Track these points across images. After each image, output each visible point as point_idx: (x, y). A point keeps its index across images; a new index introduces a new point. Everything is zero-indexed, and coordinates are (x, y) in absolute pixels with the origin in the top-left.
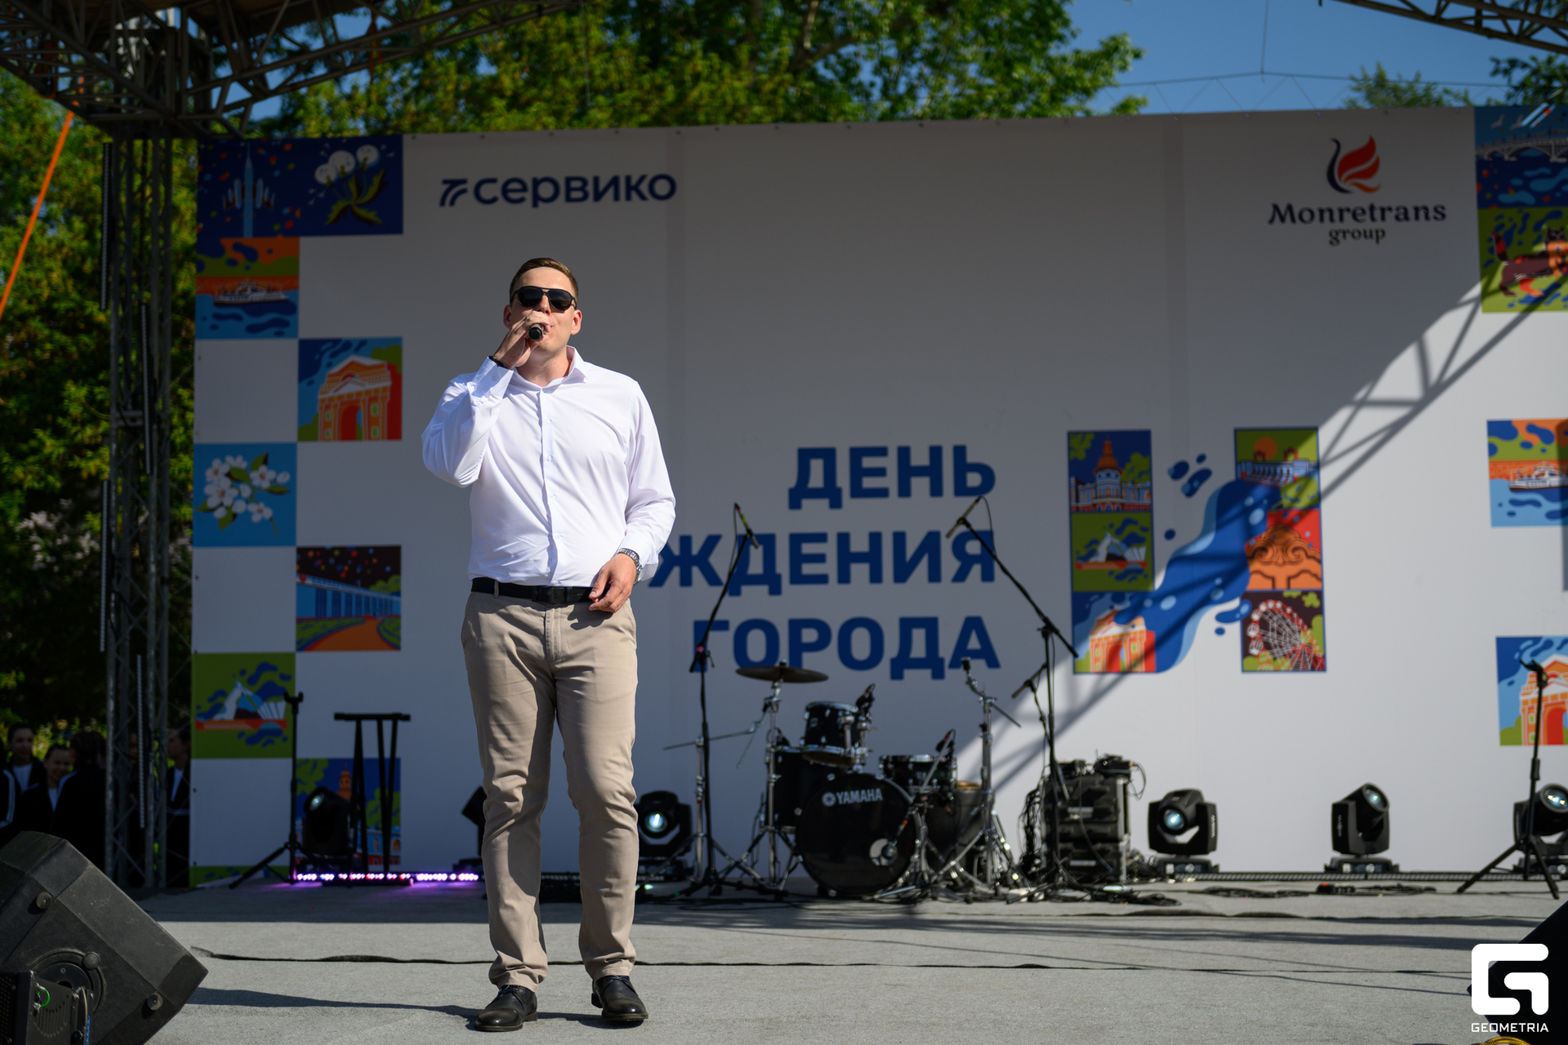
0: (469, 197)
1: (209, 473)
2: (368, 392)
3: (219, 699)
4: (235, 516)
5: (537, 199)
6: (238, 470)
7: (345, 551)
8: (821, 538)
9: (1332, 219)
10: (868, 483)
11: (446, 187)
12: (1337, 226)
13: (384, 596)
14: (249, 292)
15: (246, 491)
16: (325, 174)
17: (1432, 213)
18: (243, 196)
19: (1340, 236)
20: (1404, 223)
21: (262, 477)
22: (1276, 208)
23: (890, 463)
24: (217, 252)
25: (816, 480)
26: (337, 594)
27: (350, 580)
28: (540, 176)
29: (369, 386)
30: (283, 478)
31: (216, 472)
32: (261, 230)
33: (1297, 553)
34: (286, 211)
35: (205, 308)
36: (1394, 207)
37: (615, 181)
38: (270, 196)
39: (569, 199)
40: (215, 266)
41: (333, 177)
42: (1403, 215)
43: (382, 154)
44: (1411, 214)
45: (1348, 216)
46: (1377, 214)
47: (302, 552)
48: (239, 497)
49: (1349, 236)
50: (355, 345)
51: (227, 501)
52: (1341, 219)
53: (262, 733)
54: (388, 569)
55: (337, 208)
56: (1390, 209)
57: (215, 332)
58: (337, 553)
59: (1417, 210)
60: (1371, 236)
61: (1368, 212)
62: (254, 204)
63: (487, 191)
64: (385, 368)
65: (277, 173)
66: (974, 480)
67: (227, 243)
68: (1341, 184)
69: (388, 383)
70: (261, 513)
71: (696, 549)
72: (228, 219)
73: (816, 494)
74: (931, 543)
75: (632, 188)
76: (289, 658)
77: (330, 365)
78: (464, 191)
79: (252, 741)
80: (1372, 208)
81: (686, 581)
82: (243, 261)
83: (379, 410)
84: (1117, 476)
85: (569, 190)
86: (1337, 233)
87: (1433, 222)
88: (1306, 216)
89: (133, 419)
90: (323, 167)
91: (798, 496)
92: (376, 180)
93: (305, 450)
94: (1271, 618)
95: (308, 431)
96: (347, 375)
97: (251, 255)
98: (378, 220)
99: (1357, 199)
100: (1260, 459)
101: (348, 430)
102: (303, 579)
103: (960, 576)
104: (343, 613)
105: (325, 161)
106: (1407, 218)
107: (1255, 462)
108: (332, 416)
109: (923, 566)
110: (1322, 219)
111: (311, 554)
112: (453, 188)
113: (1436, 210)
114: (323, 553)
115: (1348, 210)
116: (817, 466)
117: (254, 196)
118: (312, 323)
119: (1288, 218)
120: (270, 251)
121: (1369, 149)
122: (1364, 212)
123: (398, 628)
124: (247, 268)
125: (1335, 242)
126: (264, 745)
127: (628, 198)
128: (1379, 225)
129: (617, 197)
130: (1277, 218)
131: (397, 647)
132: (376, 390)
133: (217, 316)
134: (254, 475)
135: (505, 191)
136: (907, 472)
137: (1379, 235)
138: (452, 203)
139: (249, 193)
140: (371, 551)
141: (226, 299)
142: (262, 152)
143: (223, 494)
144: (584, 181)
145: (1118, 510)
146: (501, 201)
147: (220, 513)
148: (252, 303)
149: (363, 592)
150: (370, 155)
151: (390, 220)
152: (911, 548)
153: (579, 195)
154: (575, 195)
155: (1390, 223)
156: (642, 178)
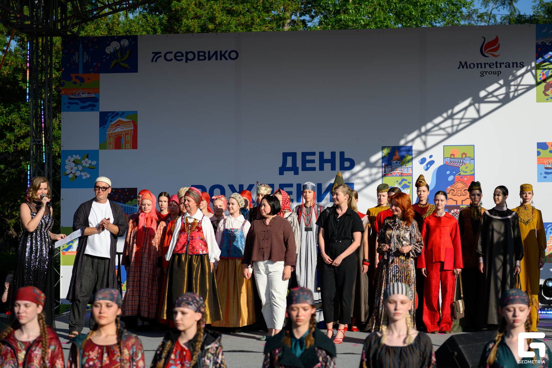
0: (162, 58)
1: (67, 161)
2: (125, 131)
3: (71, 244)
4: (76, 177)
5: (187, 60)
6: (77, 160)
7: (116, 190)
8: (291, 186)
9: (481, 68)
10: (308, 165)
11: (154, 54)
12: (483, 70)
13: (131, 206)
14: (81, 94)
15: (80, 168)
16: (109, 50)
17: (519, 65)
18: (79, 59)
19: (485, 73)
20: (508, 69)
21: (86, 162)
22: (461, 63)
23: (316, 158)
24: (69, 79)
25: (289, 164)
27: (118, 200)
28: (188, 51)
29: (125, 129)
30: (94, 163)
31: (69, 161)
32: (86, 71)
33: (465, 191)
34: (95, 64)
35: (65, 100)
36: (505, 62)
37: (216, 53)
38: (89, 58)
39: (199, 60)
40: (68, 84)
41: (112, 51)
42: (508, 66)
43: (130, 42)
44: (511, 65)
45: (487, 66)
46: (498, 65)
48: (78, 170)
49: (487, 74)
50: (120, 114)
51: (74, 171)
52: (485, 67)
54: (132, 196)
55: (113, 63)
56: (503, 63)
57: (69, 109)
59: (513, 63)
60: (496, 74)
61: (495, 64)
62: (83, 61)
63: (169, 57)
64: (131, 123)
65: (91, 50)
66: (347, 164)
67: (73, 76)
68: (485, 54)
69: (133, 128)
70: (86, 176)
72: (73, 67)
73: (289, 169)
74: (331, 187)
75: (222, 55)
77: (111, 121)
78: (160, 56)
80: (496, 63)
82: (79, 83)
83: (129, 138)
84: (400, 163)
85: (199, 56)
86: (483, 72)
87: (519, 68)
88: (472, 66)
89: (39, 142)
90: (108, 47)
91: (282, 170)
92: (128, 52)
93: (102, 153)
94: (455, 215)
95: (103, 146)
96: (117, 125)
97: (82, 80)
98: (128, 67)
99: (491, 59)
100: (453, 157)
101: (118, 146)
105: (109, 45)
106: (509, 67)
107: (451, 158)
108: (112, 140)
109: (328, 196)
110: (478, 68)
112: (156, 56)
115: (488, 64)
116: (289, 159)
117: (83, 59)
118: (104, 106)
119: (465, 67)
120: (89, 79)
121: (496, 40)
124: (81, 85)
125: (482, 76)
127: (221, 59)
128: (499, 69)
129: (217, 59)
130: (461, 67)
132: (128, 131)
133: (69, 103)
134: (83, 162)
135: (175, 56)
136: (322, 161)
137: (499, 73)
138: (156, 61)
139: (81, 57)
140: (126, 190)
141: (73, 97)
142: (86, 42)
143: (72, 169)
144: (205, 53)
145: (400, 176)
146: (174, 60)
147: (71, 176)
148: (82, 98)
149: (123, 205)
150: (125, 43)
151: (133, 68)
152: (324, 189)
153: (203, 58)
154: (201, 58)
155: (503, 69)
156: (226, 51)
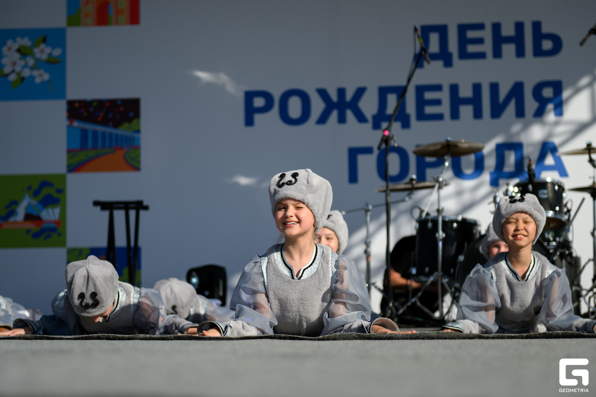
1: (5, 49)
3: (13, 207)
4: (23, 79)
6: (25, 47)
7: (101, 103)
8: (438, 88)
13: (128, 133)
15: (31, 61)
23: (487, 34)
25: (434, 47)
26: (95, 133)
27: (104, 123)
30: (57, 52)
31: (10, 49)
47: (71, 104)
48: (26, 65)
51: (18, 69)
53: (43, 231)
54: (131, 114)
58: (95, 104)
66: (547, 45)
70: (41, 76)
71: (349, 96)
73: (434, 57)
74: (517, 90)
76: (62, 178)
79: (36, 235)
81: (342, 119)
83: (124, 4)
91: (420, 59)
95: (74, 19)
101: (102, 18)
102: (71, 122)
103: (539, 113)
104: (100, 145)
108: (91, 8)
109: (512, 107)
111: (77, 105)
114: (85, 104)
116: (434, 38)
123: (139, 156)
126: (45, 238)
131: (137, 169)
134: (36, 51)
136: (499, 40)
140: (119, 103)
143: (14, 64)
147: (12, 77)
149: (113, 131)
152: (503, 93)
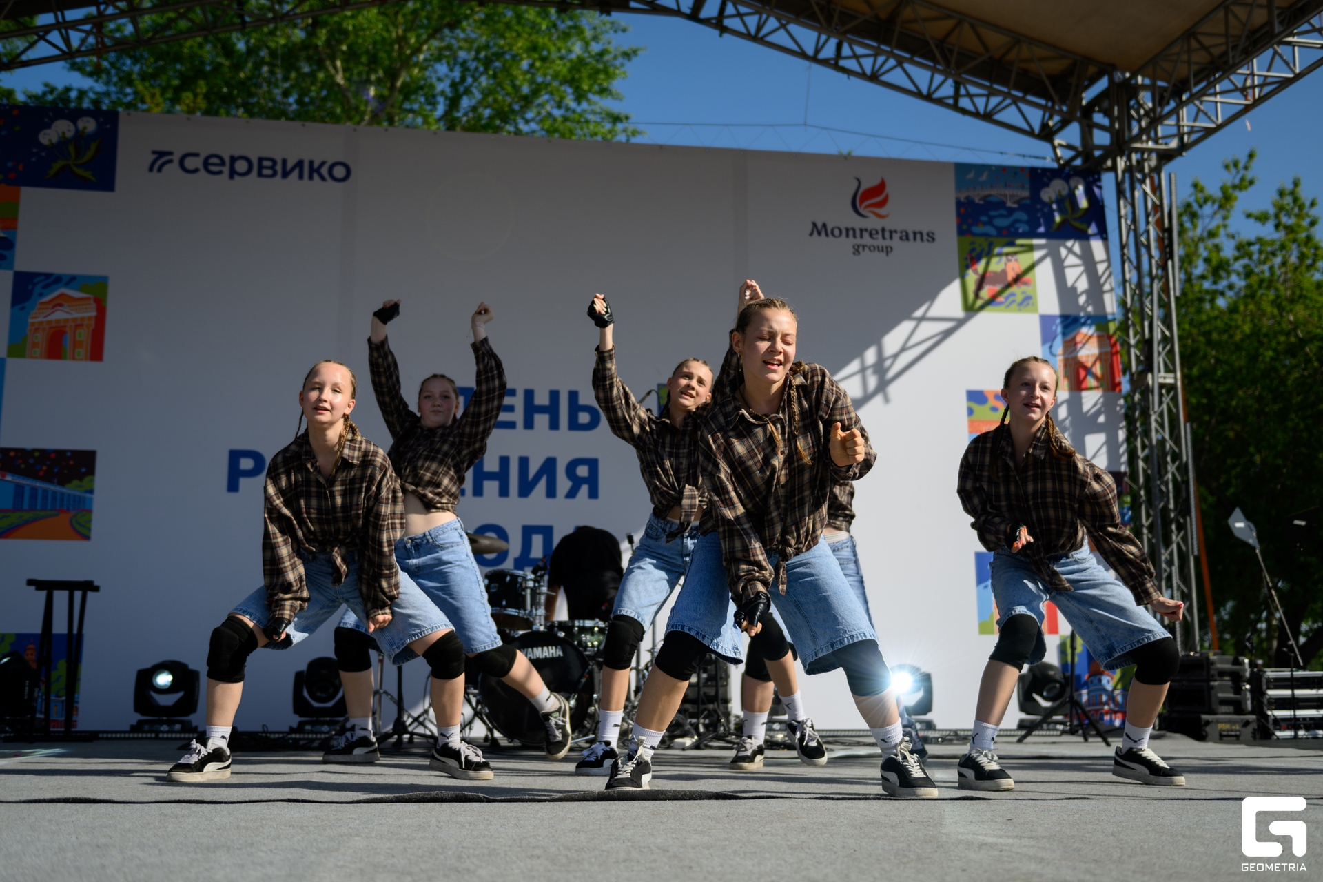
0: (175, 166)
2: (74, 320)
5: (233, 173)
7: (45, 454)
11: (154, 156)
12: (858, 241)
13: (78, 493)
16: (48, 137)
17: (925, 237)
19: (861, 249)
20: (906, 243)
22: (814, 225)
23: (518, 402)
26: (34, 490)
27: (47, 478)
28: (236, 154)
29: (75, 315)
34: (10, 164)
36: (899, 229)
37: (300, 164)
39: (260, 175)
41: (55, 140)
42: (905, 237)
43: (99, 124)
44: (911, 236)
45: (866, 235)
46: (887, 234)
47: (5, 453)
49: (866, 249)
50: (65, 280)
52: (861, 236)
54: (83, 470)
55: (56, 166)
56: (896, 232)
58: (37, 454)
59: (915, 233)
60: (883, 251)
61: (880, 233)
63: (190, 163)
64: (92, 302)
65: (4, 133)
66: (584, 418)
68: (861, 211)
69: (94, 314)
74: (549, 466)
75: (314, 171)
77: (41, 294)
78: (170, 161)
80: (883, 230)
83: (84, 335)
85: (261, 167)
86: (859, 246)
87: (926, 243)
88: (836, 232)
90: (46, 131)
92: (93, 146)
95: (17, 349)
96: (57, 304)
98: (93, 178)
99: (872, 222)
101: (54, 351)
102: (3, 476)
103: (572, 494)
104: (39, 506)
105: (48, 126)
106: (907, 239)
108: (40, 338)
109: (542, 485)
110: (847, 236)
111: (11, 455)
112: (160, 159)
113: (928, 234)
114: (23, 454)
115: (866, 230)
118: (27, 259)
119: (823, 233)
121: (880, 188)
122: (877, 232)
123: (90, 521)
125: (857, 253)
127: (311, 178)
128: (887, 242)
129: (301, 177)
130: (815, 233)
131: (87, 538)
132: (83, 319)
135: (206, 164)
136: (531, 409)
137: (888, 250)
138: (160, 170)
140: (68, 455)
144: (274, 162)
146: (202, 172)
149: (58, 489)
150: (89, 125)
151: (104, 179)
152: (533, 470)
153: (269, 172)
154: (266, 172)
155: (896, 242)
156: (323, 163)
